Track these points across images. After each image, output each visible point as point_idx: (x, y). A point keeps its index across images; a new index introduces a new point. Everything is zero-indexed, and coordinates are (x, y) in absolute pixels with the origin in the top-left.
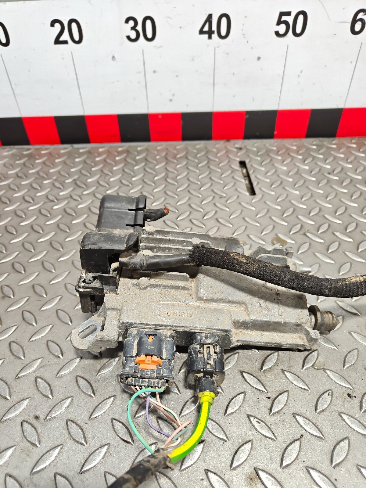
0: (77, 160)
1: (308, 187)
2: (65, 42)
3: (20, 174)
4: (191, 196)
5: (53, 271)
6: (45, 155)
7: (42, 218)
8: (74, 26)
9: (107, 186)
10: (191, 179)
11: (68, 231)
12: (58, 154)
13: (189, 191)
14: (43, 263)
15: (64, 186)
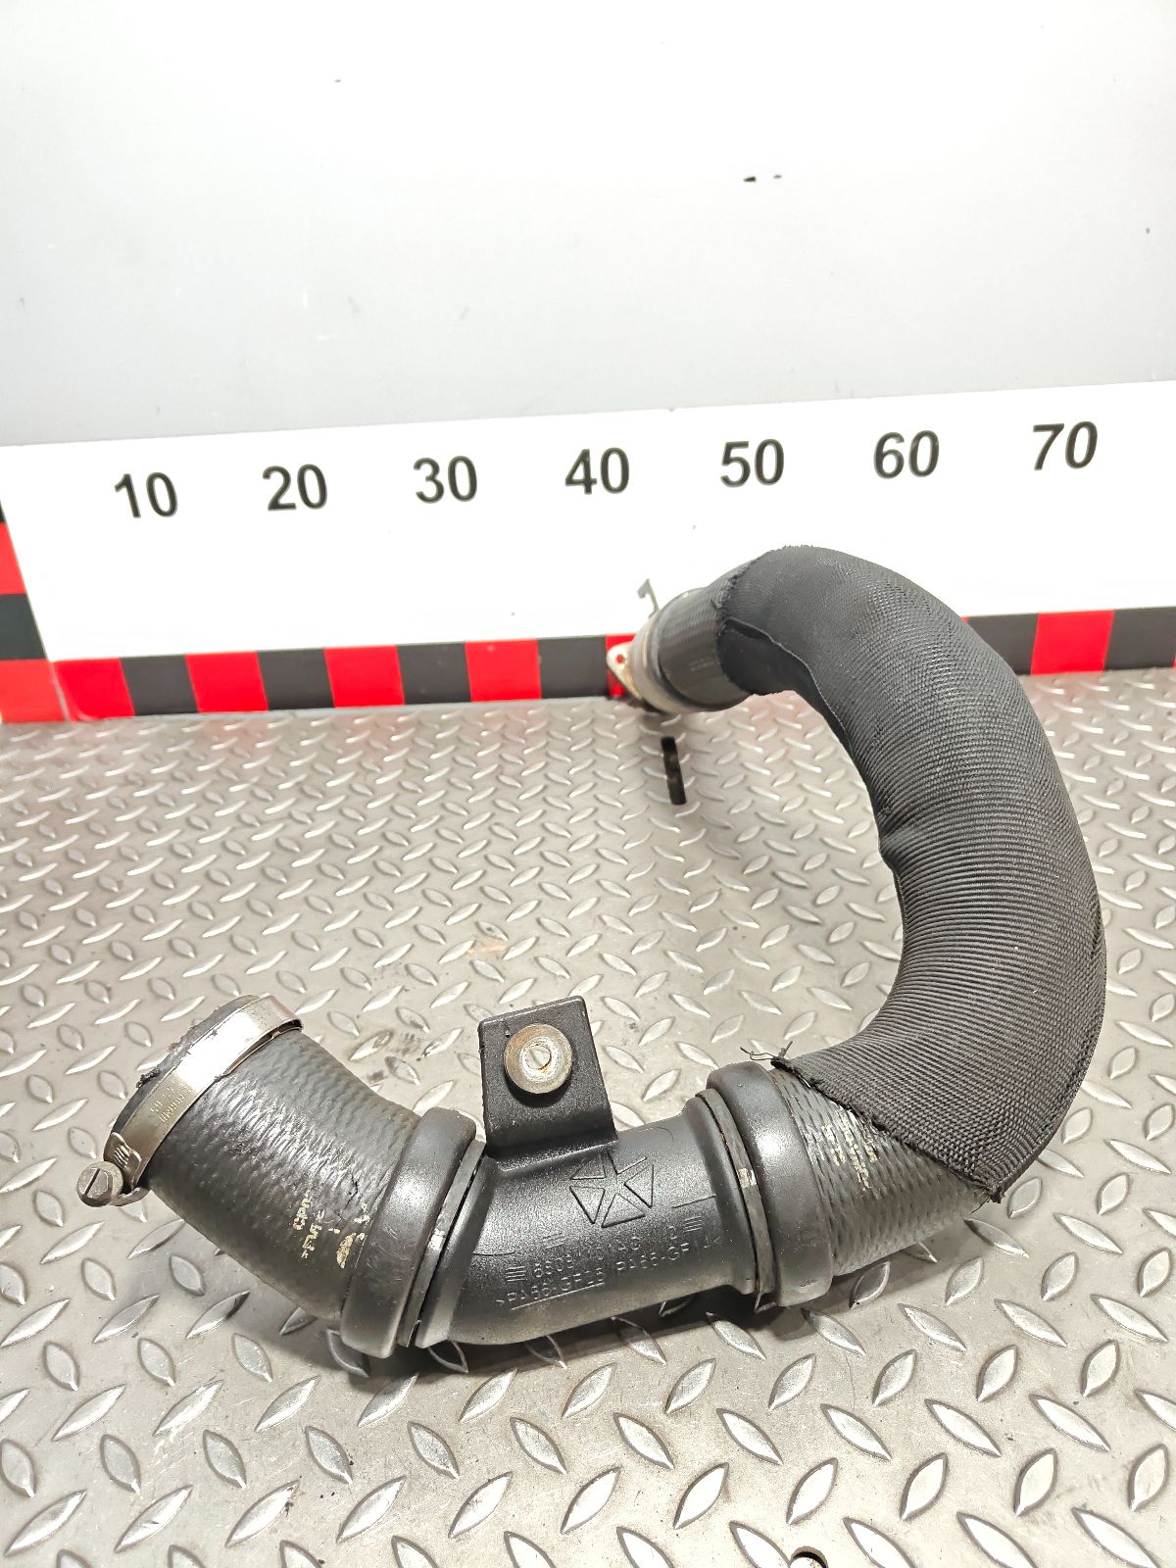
0: (305, 743)
1: (801, 787)
2: (292, 506)
3: (178, 774)
4: (548, 808)
5: (253, 951)
6: (233, 733)
7: (228, 859)
8: (310, 476)
9: (370, 793)
10: (552, 776)
11: (284, 880)
12: (262, 733)
13: (545, 800)
14: (231, 940)
15: (276, 796)
